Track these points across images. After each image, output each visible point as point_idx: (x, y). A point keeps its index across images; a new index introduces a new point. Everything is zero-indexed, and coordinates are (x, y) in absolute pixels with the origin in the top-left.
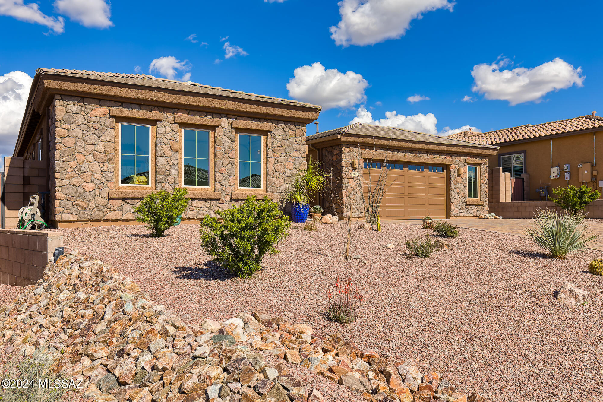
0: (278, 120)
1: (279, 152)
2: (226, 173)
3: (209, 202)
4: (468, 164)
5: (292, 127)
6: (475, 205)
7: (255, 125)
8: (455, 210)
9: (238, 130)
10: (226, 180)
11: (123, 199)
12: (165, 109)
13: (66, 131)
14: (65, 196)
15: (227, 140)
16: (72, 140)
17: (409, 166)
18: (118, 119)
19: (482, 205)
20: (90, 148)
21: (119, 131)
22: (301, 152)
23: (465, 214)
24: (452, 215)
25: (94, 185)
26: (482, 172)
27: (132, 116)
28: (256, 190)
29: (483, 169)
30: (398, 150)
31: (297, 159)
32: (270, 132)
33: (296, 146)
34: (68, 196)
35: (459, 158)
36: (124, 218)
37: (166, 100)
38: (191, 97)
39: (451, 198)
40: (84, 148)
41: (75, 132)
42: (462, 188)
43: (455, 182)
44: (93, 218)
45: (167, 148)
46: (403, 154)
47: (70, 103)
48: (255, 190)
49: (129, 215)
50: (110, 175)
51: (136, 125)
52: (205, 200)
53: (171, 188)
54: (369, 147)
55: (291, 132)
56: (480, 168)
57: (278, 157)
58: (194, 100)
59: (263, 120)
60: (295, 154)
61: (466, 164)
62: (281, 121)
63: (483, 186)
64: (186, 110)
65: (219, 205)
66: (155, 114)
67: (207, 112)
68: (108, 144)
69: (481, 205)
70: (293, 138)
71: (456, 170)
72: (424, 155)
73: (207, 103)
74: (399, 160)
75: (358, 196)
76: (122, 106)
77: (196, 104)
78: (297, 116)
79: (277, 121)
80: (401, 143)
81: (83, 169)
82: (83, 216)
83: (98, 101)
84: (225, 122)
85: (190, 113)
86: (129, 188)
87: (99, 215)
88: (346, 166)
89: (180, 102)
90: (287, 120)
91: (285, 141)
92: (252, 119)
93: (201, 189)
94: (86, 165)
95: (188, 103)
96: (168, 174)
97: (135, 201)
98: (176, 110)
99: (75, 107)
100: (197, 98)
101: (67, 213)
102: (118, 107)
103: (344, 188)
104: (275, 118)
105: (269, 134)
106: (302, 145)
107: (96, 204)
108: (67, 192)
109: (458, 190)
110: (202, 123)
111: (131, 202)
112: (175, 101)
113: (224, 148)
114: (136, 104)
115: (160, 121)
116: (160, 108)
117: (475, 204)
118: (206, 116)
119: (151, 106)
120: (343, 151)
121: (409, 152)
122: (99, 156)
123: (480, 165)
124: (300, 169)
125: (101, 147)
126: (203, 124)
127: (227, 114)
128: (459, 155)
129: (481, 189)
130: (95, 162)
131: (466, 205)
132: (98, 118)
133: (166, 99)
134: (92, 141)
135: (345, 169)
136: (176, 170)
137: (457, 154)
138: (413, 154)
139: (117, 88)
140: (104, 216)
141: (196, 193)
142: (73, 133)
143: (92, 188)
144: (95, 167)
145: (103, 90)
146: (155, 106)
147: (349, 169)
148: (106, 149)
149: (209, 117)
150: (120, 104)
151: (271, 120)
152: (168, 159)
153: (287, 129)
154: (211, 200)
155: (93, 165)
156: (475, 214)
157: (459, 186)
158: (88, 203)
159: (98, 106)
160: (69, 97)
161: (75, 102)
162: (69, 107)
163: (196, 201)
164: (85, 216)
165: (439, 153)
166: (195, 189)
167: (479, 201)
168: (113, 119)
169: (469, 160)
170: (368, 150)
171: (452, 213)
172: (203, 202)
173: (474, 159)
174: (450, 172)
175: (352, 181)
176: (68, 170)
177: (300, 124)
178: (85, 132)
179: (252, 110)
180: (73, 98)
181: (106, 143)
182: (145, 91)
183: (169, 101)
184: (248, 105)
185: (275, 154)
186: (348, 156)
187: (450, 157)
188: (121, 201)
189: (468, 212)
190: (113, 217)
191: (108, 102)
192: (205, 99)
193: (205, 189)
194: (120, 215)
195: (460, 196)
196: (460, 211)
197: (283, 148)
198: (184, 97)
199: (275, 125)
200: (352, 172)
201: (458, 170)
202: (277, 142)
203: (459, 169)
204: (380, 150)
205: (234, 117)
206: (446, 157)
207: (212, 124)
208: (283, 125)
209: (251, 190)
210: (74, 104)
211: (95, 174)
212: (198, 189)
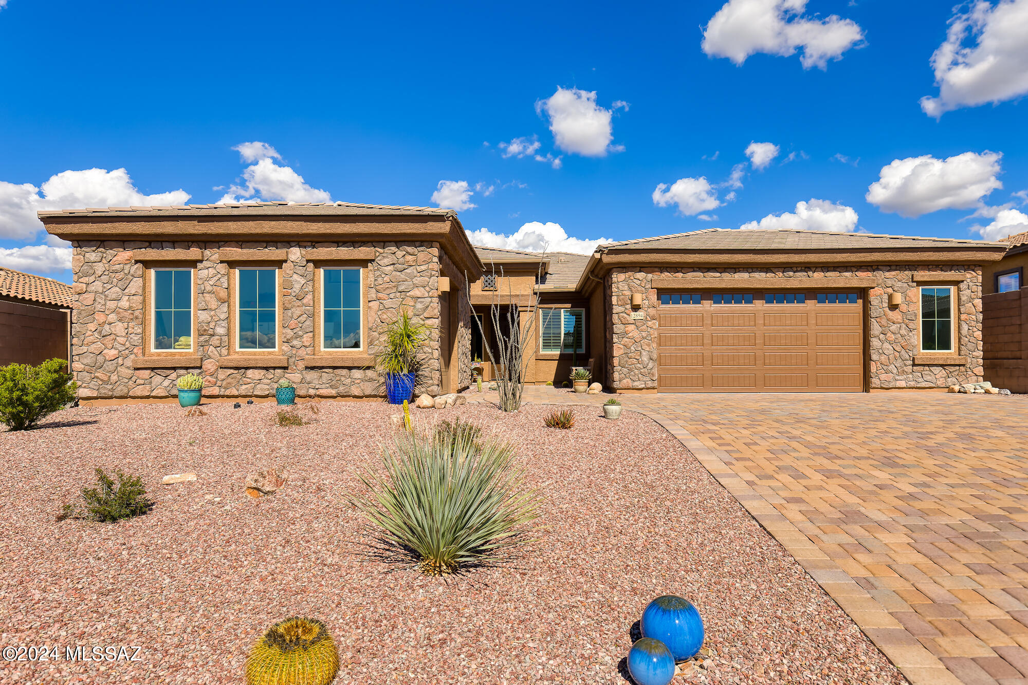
0: (384, 242)
1: (388, 292)
2: (298, 329)
3: (272, 371)
4: (919, 283)
5: (410, 249)
6: (942, 366)
7: (344, 253)
8: (883, 377)
9: (318, 263)
10: (298, 339)
11: (153, 369)
12: (207, 244)
13: (85, 285)
14: (83, 366)
15: (298, 279)
16: (91, 296)
17: (766, 295)
18: (147, 264)
19: (964, 365)
20: (112, 305)
21: (151, 279)
22: (427, 289)
23: (912, 384)
24: (873, 385)
25: (116, 352)
26: (964, 298)
27: (161, 258)
28: (351, 352)
29: (966, 294)
30: (735, 268)
31: (419, 300)
32: (372, 261)
33: (417, 280)
34: (86, 367)
35: (894, 273)
36: (153, 394)
37: (196, 232)
38: (230, 223)
39: (872, 351)
40: (105, 305)
41: (93, 286)
42: (903, 332)
43: (884, 322)
44: (115, 394)
45: (211, 298)
46: (746, 275)
47: (88, 249)
48: (349, 352)
49: (160, 390)
50: (136, 338)
51: (173, 270)
52: (267, 369)
53: (216, 353)
54: (668, 269)
55: (409, 258)
56: (959, 290)
57: (385, 300)
58: (235, 227)
59: (359, 244)
60: (417, 292)
61: (915, 284)
62: (390, 242)
63: (965, 328)
64: (237, 242)
65: (287, 375)
66: (193, 253)
67: (267, 242)
68: (134, 297)
69: (959, 365)
70: (412, 268)
71: (886, 297)
72: (798, 274)
73: (256, 228)
74: (735, 286)
75: (644, 353)
76: (150, 246)
77: (239, 232)
78: (409, 231)
79: (382, 244)
80: (736, 256)
81: (104, 333)
82: (103, 392)
83: (122, 243)
84: (295, 254)
85: (243, 246)
86: (164, 354)
87: (122, 390)
88: (620, 303)
89: (217, 232)
90: (400, 240)
91: (399, 274)
92: (340, 244)
93: (264, 352)
94: (107, 327)
95: (229, 232)
96: (212, 333)
97: (168, 372)
98: (223, 243)
99: (94, 254)
100: (239, 223)
101: (85, 387)
102: (145, 248)
103: (615, 340)
104: (377, 239)
105: (369, 264)
106: (430, 278)
107: (118, 376)
108: (86, 361)
109: (892, 337)
110: (257, 259)
111: (162, 374)
112: (209, 232)
113: (295, 292)
114: (168, 242)
115: (201, 261)
116: (200, 244)
117: (941, 362)
118: (266, 247)
119: (188, 242)
120: (614, 280)
121: (761, 271)
122: (122, 315)
123: (956, 283)
124: (426, 316)
125: (124, 303)
126: (260, 259)
127: (299, 242)
128: (893, 267)
129: (959, 332)
130: (118, 323)
131: (914, 365)
132: (122, 265)
133: (198, 230)
134: (114, 296)
135: (616, 309)
136: (223, 327)
137: (890, 266)
138: (770, 275)
139: (130, 224)
140: (129, 392)
141: (249, 360)
142: (92, 288)
143: (113, 356)
144: (118, 329)
145: (114, 228)
146: (193, 242)
147: (626, 309)
148: (131, 305)
149: (271, 248)
150: (147, 244)
151: (372, 242)
152: (212, 313)
153: (400, 253)
154: (274, 368)
155: (115, 326)
156: (940, 382)
157: (894, 328)
158: (109, 374)
159: (122, 250)
160: (86, 243)
161: (94, 248)
162: (87, 255)
163: (251, 370)
164: (106, 391)
165: (838, 267)
166: (255, 354)
167: (956, 356)
168: (140, 265)
169: (922, 276)
170: (666, 274)
171: (875, 382)
172: (263, 372)
173: (939, 273)
174: (870, 302)
175: (631, 327)
176: (87, 335)
177: (425, 244)
178: (105, 285)
179: (328, 231)
180: (92, 243)
181: (131, 297)
182: (166, 223)
183: (200, 232)
184: (320, 224)
185: (380, 295)
186: (623, 286)
187: (870, 274)
188: (149, 371)
189: (921, 380)
190: (139, 394)
191: (132, 243)
192: (251, 223)
193: (270, 353)
194: (148, 391)
195: (898, 349)
196: (897, 377)
197: (394, 284)
198: (220, 224)
199: (379, 250)
200: (633, 313)
201: (890, 297)
202: (383, 276)
203: (891, 294)
204: (694, 271)
205: (309, 244)
206: (859, 274)
207: (273, 259)
208: (394, 249)
209: (342, 352)
210: (94, 251)
211: (117, 338)
212: (260, 353)
